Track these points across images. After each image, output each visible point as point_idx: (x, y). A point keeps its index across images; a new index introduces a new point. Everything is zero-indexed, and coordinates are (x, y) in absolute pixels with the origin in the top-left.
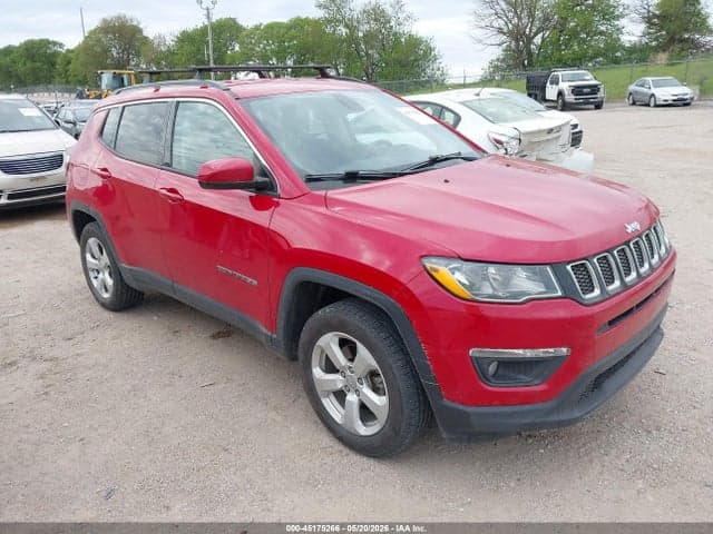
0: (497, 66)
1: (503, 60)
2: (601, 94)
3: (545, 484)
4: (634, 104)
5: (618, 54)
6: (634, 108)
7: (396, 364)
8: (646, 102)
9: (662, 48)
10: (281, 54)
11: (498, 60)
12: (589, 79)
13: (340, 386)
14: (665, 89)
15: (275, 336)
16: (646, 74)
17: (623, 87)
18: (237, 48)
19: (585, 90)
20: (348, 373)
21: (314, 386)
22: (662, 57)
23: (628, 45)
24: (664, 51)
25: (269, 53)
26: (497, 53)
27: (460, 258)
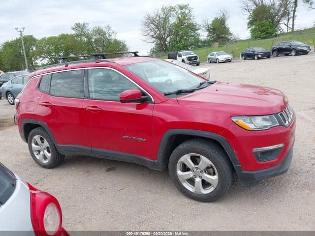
0: (153, 51)
1: (155, 49)
2: (198, 60)
3: (277, 198)
4: (210, 62)
5: (200, 44)
6: (211, 64)
7: (222, 161)
8: (215, 62)
9: (215, 41)
10: (57, 51)
11: (153, 49)
12: (193, 54)
13: (192, 176)
14: (222, 56)
15: (156, 161)
16: (212, 51)
17: (205, 56)
18: (34, 49)
19: (192, 58)
20: (195, 170)
21: (178, 179)
22: (216, 44)
23: (203, 40)
24: (217, 42)
25: (51, 51)
26: (153, 46)
27: (246, 115)
